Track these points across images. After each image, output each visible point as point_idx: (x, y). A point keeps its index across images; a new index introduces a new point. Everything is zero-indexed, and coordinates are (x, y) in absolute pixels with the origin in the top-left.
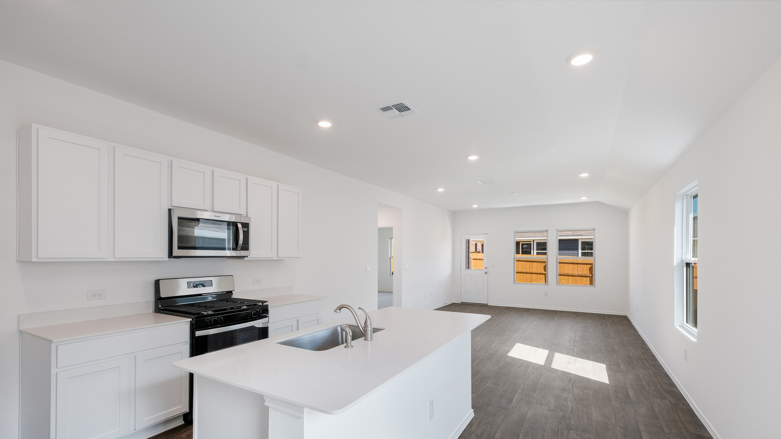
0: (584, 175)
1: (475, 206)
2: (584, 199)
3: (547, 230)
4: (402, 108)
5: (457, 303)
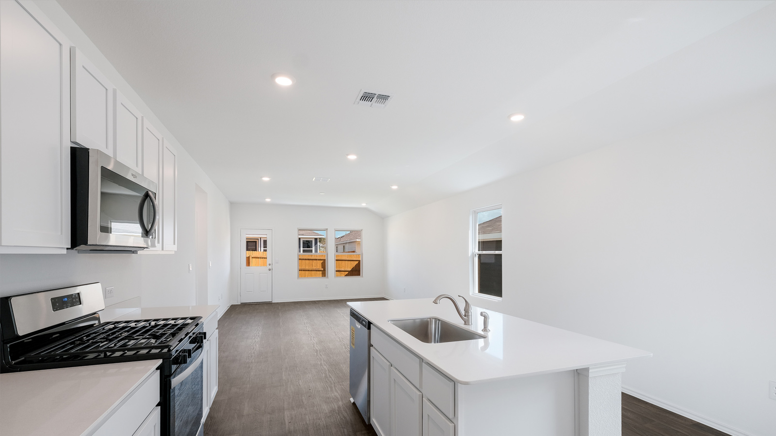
0: (395, 187)
1: (268, 200)
2: (364, 205)
3: (327, 229)
4: (367, 97)
5: (237, 305)
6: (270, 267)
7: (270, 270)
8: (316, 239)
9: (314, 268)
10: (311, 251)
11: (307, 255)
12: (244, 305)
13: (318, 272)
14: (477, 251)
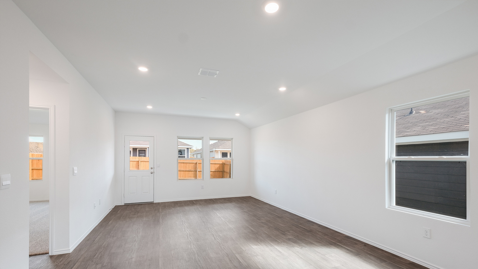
5: (121, 206)
6: (152, 171)
7: (152, 173)
8: (188, 149)
9: (187, 170)
10: (184, 157)
11: (181, 160)
12: (127, 205)
13: (190, 172)
14: (394, 156)
